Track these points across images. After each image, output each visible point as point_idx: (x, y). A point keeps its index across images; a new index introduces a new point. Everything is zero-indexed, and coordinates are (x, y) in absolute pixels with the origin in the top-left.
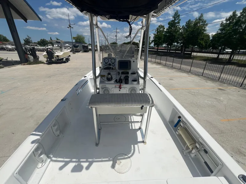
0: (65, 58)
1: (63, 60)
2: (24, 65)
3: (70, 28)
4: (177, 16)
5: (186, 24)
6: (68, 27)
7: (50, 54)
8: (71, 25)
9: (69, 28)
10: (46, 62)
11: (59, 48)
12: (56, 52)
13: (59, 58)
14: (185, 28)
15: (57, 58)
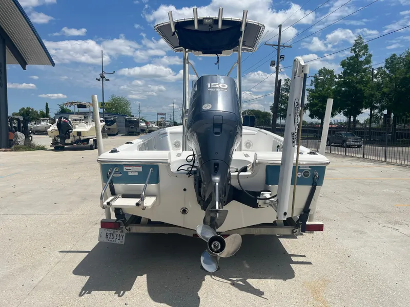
0: (92, 139)
1: (88, 143)
2: (4, 151)
3: (101, 81)
4: (361, 47)
5: (387, 64)
6: (99, 77)
7: (64, 129)
8: (104, 75)
9: (99, 80)
10: (51, 146)
11: (83, 118)
12: (76, 126)
13: (82, 138)
14: (385, 72)
15: (78, 137)
